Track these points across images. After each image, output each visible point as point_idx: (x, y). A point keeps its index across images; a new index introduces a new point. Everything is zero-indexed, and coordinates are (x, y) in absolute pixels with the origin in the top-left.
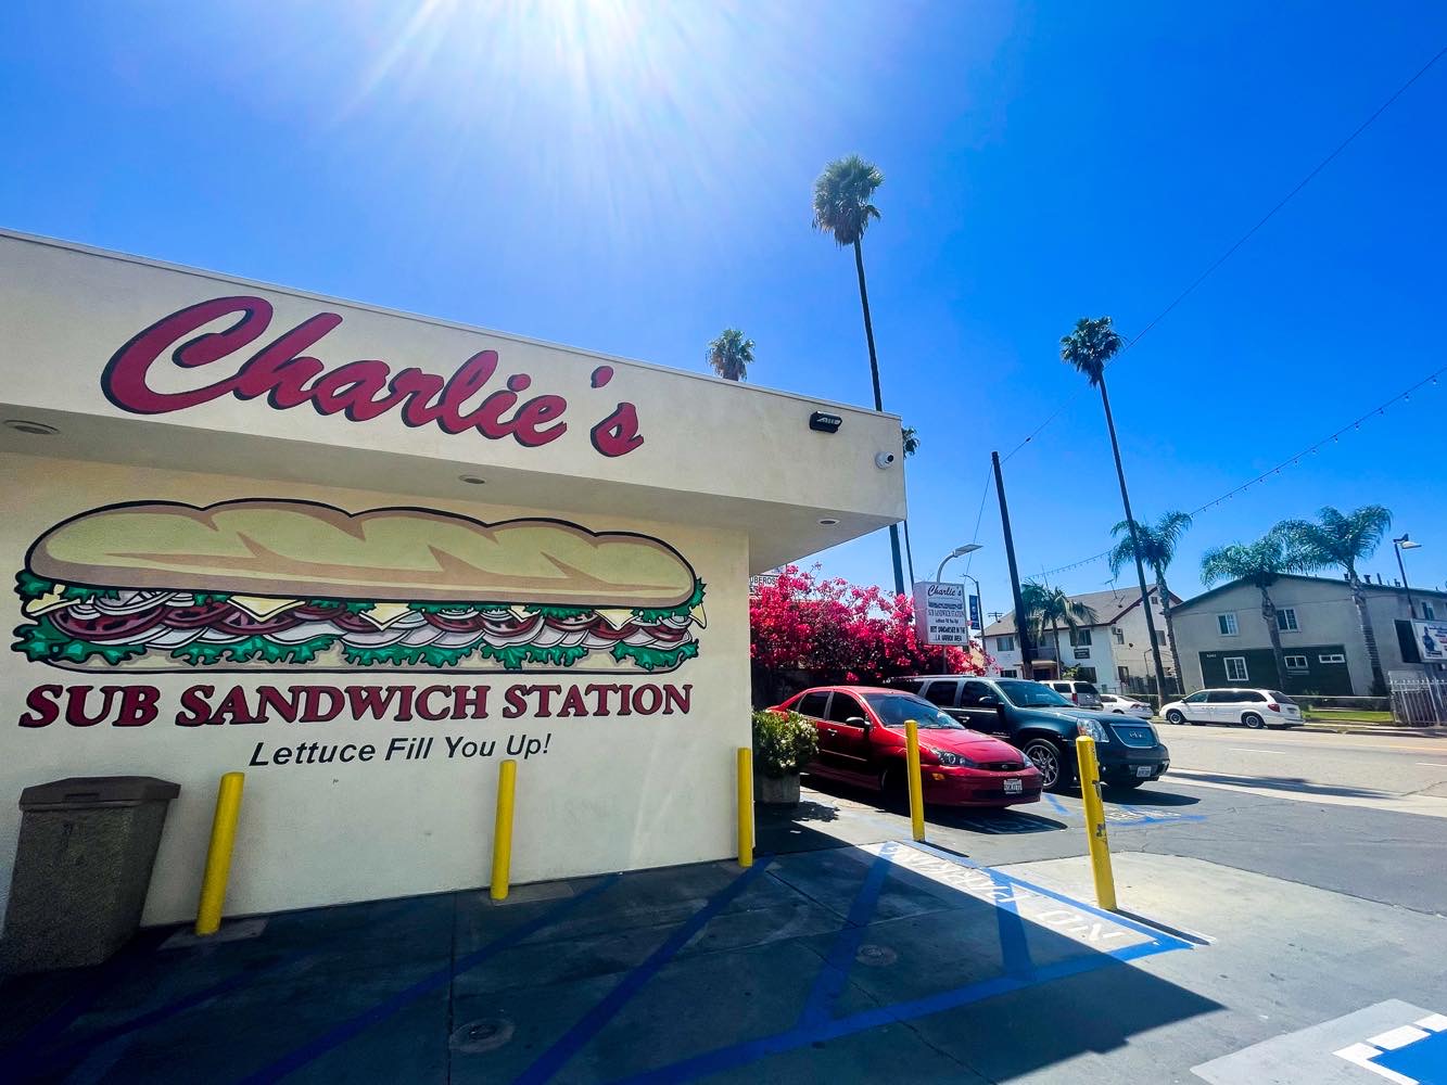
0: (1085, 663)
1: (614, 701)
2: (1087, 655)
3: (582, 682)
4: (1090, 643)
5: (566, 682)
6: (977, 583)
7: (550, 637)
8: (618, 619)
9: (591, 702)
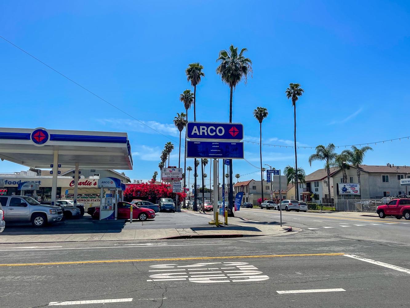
1: (98, 200)
2: (318, 190)
3: (96, 199)
4: (318, 186)
5: (95, 199)
7: (94, 196)
8: (98, 195)
9: (96, 200)
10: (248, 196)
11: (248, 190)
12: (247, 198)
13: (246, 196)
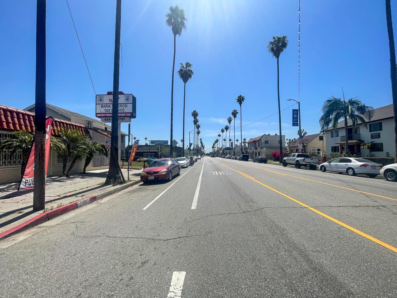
0: (377, 141)
2: (379, 136)
4: (381, 129)
6: (299, 103)
10: (260, 151)
11: (260, 144)
12: (259, 152)
13: (258, 151)
